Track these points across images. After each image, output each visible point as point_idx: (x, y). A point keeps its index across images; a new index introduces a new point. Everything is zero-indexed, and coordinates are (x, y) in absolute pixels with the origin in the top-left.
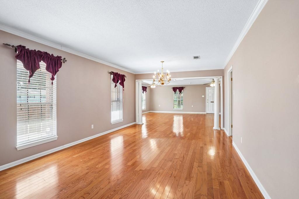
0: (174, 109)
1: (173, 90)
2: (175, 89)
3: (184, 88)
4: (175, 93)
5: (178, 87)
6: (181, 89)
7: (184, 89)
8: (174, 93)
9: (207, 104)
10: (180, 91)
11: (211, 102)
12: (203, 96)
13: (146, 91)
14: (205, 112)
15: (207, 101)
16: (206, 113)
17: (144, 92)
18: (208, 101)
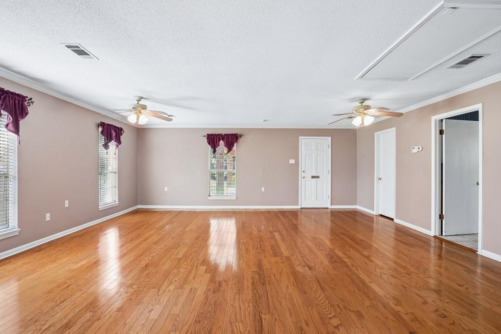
0: (209, 198)
1: (209, 143)
2: (213, 140)
3: (241, 136)
4: (214, 152)
5: (223, 133)
6: (231, 140)
7: (241, 140)
8: (212, 150)
9: (301, 182)
10: (230, 146)
11: (313, 177)
12: (292, 161)
13: (119, 142)
14: (298, 205)
15: (301, 174)
16: (299, 207)
17: (112, 144)
18: (303, 174)
